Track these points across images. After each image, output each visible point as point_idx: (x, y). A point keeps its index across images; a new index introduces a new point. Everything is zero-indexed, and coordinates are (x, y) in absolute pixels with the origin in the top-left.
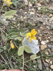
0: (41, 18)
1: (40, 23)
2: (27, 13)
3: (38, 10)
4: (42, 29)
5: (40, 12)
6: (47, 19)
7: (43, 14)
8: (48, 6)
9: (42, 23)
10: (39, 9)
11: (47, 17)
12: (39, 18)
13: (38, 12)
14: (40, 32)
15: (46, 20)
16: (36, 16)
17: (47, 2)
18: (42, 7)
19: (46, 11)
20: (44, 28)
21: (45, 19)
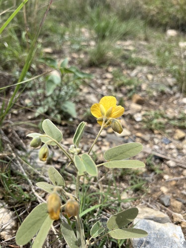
0: (154, 144)
1: (158, 161)
2: (108, 133)
3: (137, 122)
4: (174, 183)
5: (145, 126)
6: (172, 146)
7: (156, 132)
8: (161, 108)
9: (162, 160)
10: (138, 117)
11: (170, 142)
12: (148, 146)
13: (137, 126)
14: (169, 192)
15: (170, 149)
16: (138, 140)
17: (154, 96)
18: (143, 113)
19: (160, 123)
20: (175, 178)
21: (167, 147)
